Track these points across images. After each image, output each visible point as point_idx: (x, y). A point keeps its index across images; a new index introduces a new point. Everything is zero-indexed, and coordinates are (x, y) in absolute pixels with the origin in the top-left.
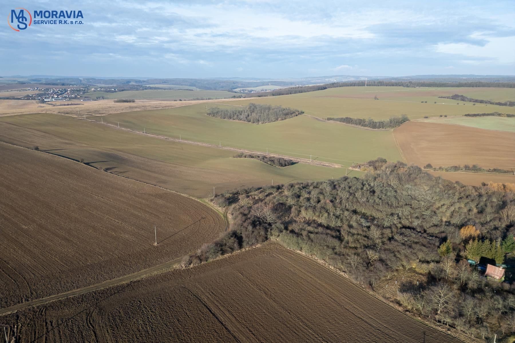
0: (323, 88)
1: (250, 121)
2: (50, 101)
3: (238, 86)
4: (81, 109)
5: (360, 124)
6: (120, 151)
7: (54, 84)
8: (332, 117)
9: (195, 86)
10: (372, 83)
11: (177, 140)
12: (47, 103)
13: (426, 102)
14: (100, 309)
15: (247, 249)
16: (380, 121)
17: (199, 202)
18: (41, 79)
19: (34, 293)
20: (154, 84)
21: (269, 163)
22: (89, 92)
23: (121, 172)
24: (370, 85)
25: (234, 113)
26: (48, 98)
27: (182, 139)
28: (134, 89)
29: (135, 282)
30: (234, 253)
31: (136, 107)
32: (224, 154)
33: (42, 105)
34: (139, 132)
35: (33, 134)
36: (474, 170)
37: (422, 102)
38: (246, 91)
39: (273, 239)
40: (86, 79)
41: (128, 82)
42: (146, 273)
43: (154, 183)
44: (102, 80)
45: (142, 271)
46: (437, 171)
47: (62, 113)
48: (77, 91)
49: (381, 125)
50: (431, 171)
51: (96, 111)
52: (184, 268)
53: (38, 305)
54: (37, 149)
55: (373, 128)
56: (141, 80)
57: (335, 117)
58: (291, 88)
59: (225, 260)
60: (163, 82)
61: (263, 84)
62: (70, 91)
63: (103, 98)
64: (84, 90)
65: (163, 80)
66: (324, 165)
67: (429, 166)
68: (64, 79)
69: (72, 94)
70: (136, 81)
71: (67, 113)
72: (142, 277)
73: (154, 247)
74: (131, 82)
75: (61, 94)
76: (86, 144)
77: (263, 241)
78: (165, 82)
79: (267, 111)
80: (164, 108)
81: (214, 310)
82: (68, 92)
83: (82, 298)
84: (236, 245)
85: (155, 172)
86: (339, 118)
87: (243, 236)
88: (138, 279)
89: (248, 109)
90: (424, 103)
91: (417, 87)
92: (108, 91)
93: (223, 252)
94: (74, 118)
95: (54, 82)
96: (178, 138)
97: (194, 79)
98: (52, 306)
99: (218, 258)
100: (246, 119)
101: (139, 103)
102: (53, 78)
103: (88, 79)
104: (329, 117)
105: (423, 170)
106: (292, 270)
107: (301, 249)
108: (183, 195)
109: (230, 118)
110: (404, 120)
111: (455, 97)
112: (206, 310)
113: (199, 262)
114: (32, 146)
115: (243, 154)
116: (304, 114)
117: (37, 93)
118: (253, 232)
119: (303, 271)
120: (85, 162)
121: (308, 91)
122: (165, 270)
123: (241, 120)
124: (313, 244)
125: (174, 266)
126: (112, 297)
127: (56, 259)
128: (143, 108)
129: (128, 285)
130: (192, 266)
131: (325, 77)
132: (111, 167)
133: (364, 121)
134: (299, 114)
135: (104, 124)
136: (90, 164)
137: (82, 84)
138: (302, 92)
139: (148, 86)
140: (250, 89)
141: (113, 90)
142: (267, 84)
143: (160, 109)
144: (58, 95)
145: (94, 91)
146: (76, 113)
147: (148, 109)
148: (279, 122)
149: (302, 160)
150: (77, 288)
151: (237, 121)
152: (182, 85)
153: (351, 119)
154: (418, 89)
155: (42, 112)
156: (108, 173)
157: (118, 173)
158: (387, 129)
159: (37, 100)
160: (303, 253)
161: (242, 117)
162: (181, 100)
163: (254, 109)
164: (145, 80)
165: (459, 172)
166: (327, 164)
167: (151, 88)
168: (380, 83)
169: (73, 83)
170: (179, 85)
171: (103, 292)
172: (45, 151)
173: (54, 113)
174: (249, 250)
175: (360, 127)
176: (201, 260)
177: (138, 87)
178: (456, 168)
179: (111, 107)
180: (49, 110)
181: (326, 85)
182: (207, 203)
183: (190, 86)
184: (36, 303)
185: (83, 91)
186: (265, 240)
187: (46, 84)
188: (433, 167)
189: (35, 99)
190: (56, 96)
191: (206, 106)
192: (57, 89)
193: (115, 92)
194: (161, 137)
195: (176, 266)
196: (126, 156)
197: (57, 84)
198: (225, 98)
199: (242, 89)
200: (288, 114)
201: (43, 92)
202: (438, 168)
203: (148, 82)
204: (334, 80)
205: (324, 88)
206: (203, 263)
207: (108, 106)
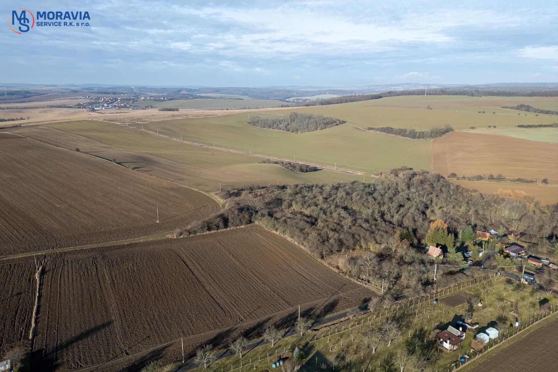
0: (377, 97)
1: (289, 130)
2: (100, 110)
3: (293, 95)
4: (125, 117)
5: (400, 134)
6: (153, 155)
7: (105, 93)
8: (372, 127)
9: (247, 95)
10: (433, 91)
11: (211, 147)
12: (97, 111)
13: (484, 112)
14: (104, 256)
15: (232, 228)
16: (421, 131)
17: (206, 195)
18: (94, 87)
19: (59, 245)
20: (205, 93)
21: (290, 168)
22: (139, 101)
23: (146, 171)
24: (430, 94)
25: (274, 122)
26: (99, 107)
27: (216, 146)
28: (184, 98)
29: (134, 243)
30: (220, 231)
31: (178, 116)
32: (251, 160)
33: (92, 113)
34: (176, 139)
35: (77, 138)
36: (497, 180)
37: (479, 112)
38: (300, 100)
39: (257, 223)
40: (138, 88)
41: (180, 90)
42: (144, 238)
43: (173, 180)
44: (153, 88)
45: (141, 238)
46: (460, 179)
47: (107, 120)
48: (127, 99)
49: (422, 135)
50: (454, 180)
51: (139, 119)
52: (175, 237)
53: (60, 251)
54: (78, 150)
55: (413, 138)
56: (193, 88)
57: (376, 127)
58: (344, 97)
59: (211, 234)
60: (214, 91)
61: (320, 93)
62: (121, 100)
63: (152, 107)
64: (134, 99)
65: (215, 88)
66: (347, 172)
67: (454, 175)
68: (116, 88)
69: (122, 103)
70: (188, 90)
71: (112, 121)
72: (140, 241)
73: (156, 224)
74: (182, 91)
75: (111, 103)
76: (123, 148)
77: (247, 224)
78: (217, 90)
79: (307, 120)
80: (206, 117)
81: (188, 262)
82: (119, 101)
83: (92, 250)
84: (221, 224)
85: (177, 172)
86: (380, 128)
87: (230, 218)
88: (137, 242)
89: (289, 118)
90: (482, 113)
91: (484, 97)
92: (157, 100)
93: (209, 229)
94: (118, 125)
95: (106, 91)
96: (212, 145)
97: (248, 88)
98: (69, 253)
99: (205, 233)
100: (285, 128)
101: (182, 111)
102: (106, 87)
103: (140, 88)
104: (370, 126)
105: (447, 179)
106: (262, 243)
107: (277, 230)
108: (194, 189)
109: (270, 127)
110: (448, 130)
111: (520, 107)
112: (182, 262)
113: (188, 234)
114: (74, 149)
115: (269, 160)
116: (346, 124)
117: (88, 102)
118: (239, 215)
119: (271, 244)
120: (117, 162)
121: (360, 100)
122: (159, 238)
123: (280, 129)
124: (286, 226)
125: (168, 236)
126: (115, 251)
127: (78, 227)
128: (185, 116)
129: (128, 245)
130: (182, 237)
131: (392, 85)
132: (138, 166)
133: (405, 131)
134: (340, 123)
135: (144, 131)
136: (122, 164)
137: (133, 93)
138: (353, 101)
139: (198, 95)
140: (304, 98)
141: (162, 98)
142: (325, 93)
143: (202, 117)
144: (108, 104)
145: (144, 100)
146: (120, 121)
147: (189, 118)
148: (319, 132)
149: (327, 168)
150: (90, 244)
151: (277, 130)
152: (234, 94)
153: (392, 129)
154: (484, 98)
155: (89, 120)
156: (135, 171)
157: (142, 171)
158: (428, 139)
159: (88, 109)
160: (278, 233)
161: (281, 126)
162: (227, 109)
163: (294, 118)
164: (196, 88)
165: (482, 181)
166: (351, 172)
167: (201, 97)
168: (443, 92)
169: (124, 92)
170: (231, 94)
171: (108, 248)
172: (85, 153)
173: (99, 120)
174: (233, 229)
175: (400, 137)
176: (190, 233)
177: (188, 96)
178: (480, 178)
179: (154, 116)
180: (96, 117)
181: (382, 94)
182: (212, 196)
183: (242, 95)
184: (59, 250)
185: (132, 100)
186: (249, 222)
187: (98, 93)
188: (457, 176)
189: (85, 108)
190: (106, 105)
191: (247, 115)
192: (107, 98)
193: (165, 101)
194: (197, 144)
195: (169, 236)
196: (156, 159)
197: (108, 93)
198: (272, 107)
199: (296, 98)
200: (328, 123)
201: (94, 101)
202: (461, 176)
203: (199, 90)
204: (400, 88)
205: (379, 97)
206: (191, 235)
207: (152, 114)
